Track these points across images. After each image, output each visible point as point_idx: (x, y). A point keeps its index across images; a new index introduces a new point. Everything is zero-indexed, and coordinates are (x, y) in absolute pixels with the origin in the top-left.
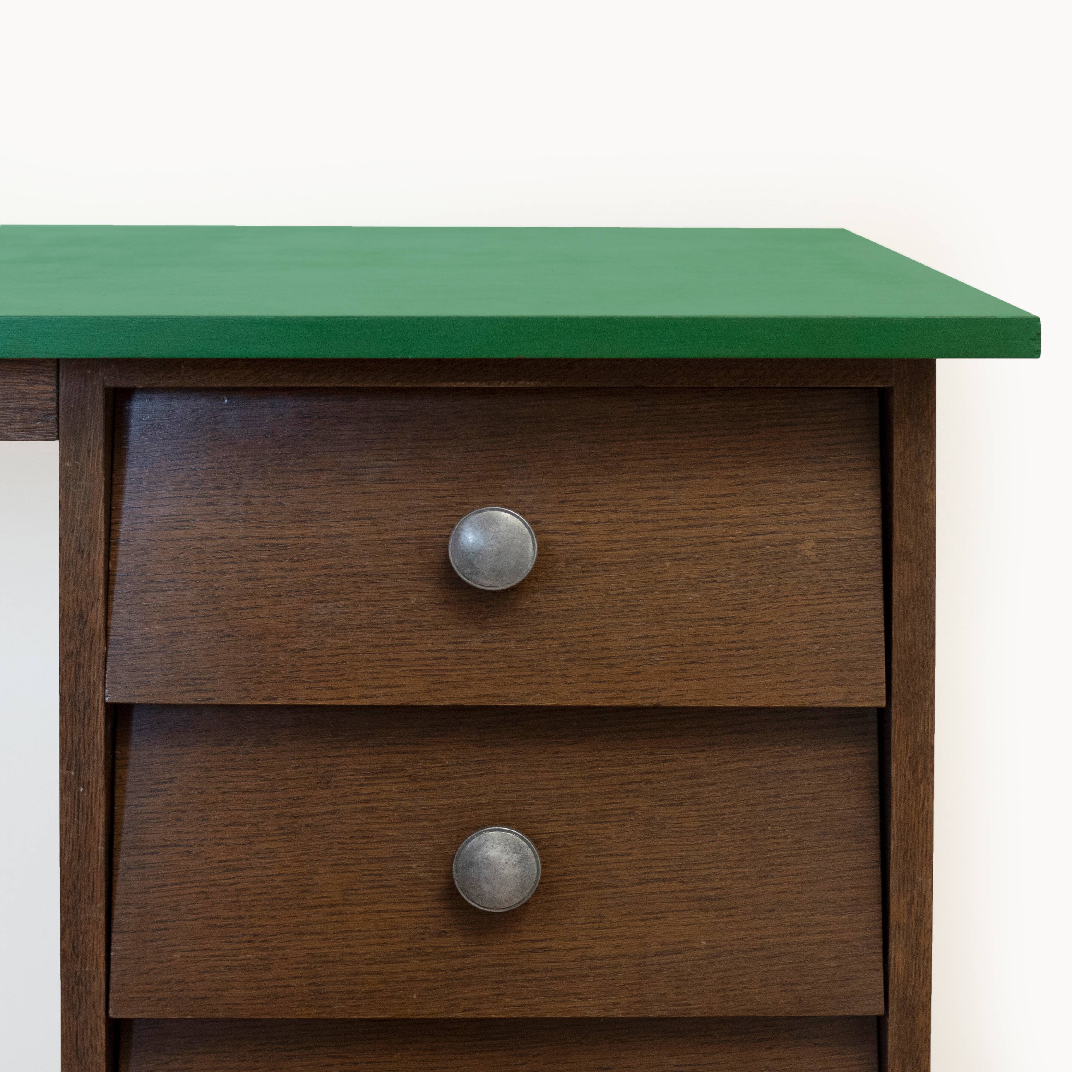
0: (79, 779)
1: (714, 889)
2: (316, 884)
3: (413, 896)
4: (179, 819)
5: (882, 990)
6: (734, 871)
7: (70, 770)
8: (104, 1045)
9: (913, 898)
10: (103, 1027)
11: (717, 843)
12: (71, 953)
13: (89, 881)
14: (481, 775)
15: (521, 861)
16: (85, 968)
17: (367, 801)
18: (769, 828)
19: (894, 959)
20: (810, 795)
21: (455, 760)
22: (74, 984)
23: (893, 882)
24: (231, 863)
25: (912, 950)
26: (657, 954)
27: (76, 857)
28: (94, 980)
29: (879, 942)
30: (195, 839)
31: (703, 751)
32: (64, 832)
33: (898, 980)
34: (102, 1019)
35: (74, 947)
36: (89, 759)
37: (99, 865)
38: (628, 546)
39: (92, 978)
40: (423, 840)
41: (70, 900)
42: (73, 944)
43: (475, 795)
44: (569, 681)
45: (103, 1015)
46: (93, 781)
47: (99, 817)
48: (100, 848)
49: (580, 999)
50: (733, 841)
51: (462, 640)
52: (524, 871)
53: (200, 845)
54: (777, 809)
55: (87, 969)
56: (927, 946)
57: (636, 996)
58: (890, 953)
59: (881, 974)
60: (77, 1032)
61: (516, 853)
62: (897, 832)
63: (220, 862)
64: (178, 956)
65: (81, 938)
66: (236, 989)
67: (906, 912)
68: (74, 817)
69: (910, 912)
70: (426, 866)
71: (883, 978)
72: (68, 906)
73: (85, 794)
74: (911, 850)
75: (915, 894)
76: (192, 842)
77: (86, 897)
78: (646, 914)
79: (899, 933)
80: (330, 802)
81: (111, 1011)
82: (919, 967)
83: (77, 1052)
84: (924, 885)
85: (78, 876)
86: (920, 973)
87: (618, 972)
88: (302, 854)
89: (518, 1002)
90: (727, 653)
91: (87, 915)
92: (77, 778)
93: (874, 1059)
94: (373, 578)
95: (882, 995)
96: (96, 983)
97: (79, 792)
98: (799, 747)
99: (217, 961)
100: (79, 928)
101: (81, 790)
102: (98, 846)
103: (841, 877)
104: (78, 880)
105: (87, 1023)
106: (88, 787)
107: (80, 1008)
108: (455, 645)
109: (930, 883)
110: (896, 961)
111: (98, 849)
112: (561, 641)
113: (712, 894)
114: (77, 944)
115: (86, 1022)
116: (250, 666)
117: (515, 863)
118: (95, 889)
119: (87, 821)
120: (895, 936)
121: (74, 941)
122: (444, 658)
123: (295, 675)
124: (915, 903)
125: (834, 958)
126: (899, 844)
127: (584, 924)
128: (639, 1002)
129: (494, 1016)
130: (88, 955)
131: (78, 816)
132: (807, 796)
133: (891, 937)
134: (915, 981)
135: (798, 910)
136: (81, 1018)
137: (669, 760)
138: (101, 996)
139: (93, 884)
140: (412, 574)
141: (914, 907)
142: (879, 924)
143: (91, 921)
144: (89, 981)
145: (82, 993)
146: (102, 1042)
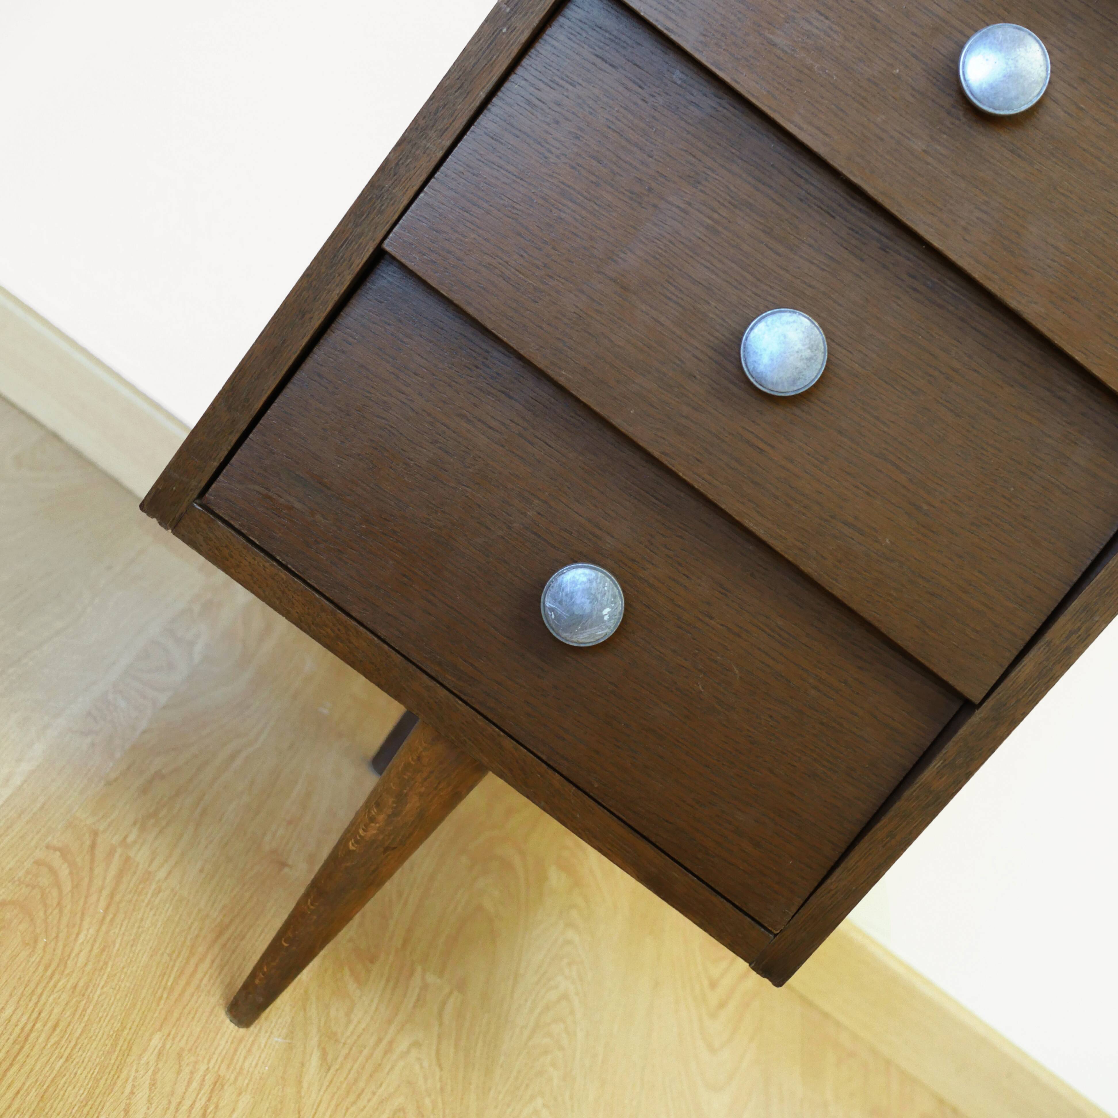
0: (508, 19)
1: (929, 504)
2: (626, 261)
3: (693, 329)
4: (557, 122)
5: (992, 685)
6: (957, 502)
7: (508, 6)
8: (360, 266)
9: (1079, 629)
10: (371, 250)
11: (963, 469)
12: (392, 168)
13: (452, 116)
14: (824, 270)
15: (809, 359)
16: (394, 188)
17: (717, 222)
18: (1012, 489)
19: (1023, 667)
20: (1064, 488)
21: (812, 242)
22: (374, 196)
23: (1076, 604)
24: (572, 192)
25: (1042, 670)
26: (845, 523)
27: (457, 87)
28: (393, 204)
29: (1020, 645)
30: (558, 149)
31: (1012, 386)
32: (462, 59)
33: (1012, 685)
34: (375, 242)
35: (397, 164)
36: (530, 8)
37: (470, 107)
38: (1104, 159)
39: (392, 202)
40: (736, 288)
41: (424, 121)
42: (399, 161)
43: (805, 283)
44: (968, 238)
45: (377, 241)
46: (519, 30)
47: (501, 66)
48: (481, 93)
49: (758, 512)
50: (976, 478)
51: (909, 135)
52: (805, 369)
53: (558, 157)
54: (1031, 478)
55: (394, 191)
56: (1056, 675)
57: (803, 543)
58: (1024, 659)
59: (1001, 671)
60: (347, 239)
61: (811, 350)
62: (1114, 567)
63: (563, 183)
64: (473, 236)
65: (409, 161)
66: (498, 298)
67: (1064, 636)
68: (481, 50)
69: (1067, 638)
70: (722, 311)
71: (1000, 675)
72: (419, 125)
73: (504, 36)
74: (1112, 589)
75: (1083, 627)
76: (553, 150)
77: (439, 128)
78: (862, 484)
79: (1044, 649)
80: (687, 199)
81: (387, 241)
82: (1036, 688)
83: (335, 256)
84: (1097, 625)
85: (446, 105)
86: (1033, 693)
87: (804, 514)
88: (632, 226)
89: (709, 477)
90: (1109, 313)
91: (429, 144)
92: (508, 17)
93: (932, 738)
94: (878, 26)
95: (989, 688)
96: (393, 207)
97: (501, 30)
98: (1088, 442)
99: (500, 264)
100: (413, 150)
101: (504, 30)
102: (481, 90)
103: (1034, 572)
104: (444, 108)
105: (360, 238)
106: (512, 32)
107: (364, 220)
108: (900, 136)
109: (1102, 628)
110: (1023, 670)
111: (479, 93)
112: (987, 199)
113: (925, 507)
114: (403, 163)
115: (361, 235)
116: (722, 25)
117: (804, 357)
118: (451, 127)
119: (488, 62)
120: (1040, 648)
121: (401, 159)
122: (882, 140)
123: (752, 61)
124: (1077, 635)
125: (977, 632)
126: (1107, 578)
127: (808, 454)
128: (801, 549)
129: (681, 474)
130: (403, 180)
131: (484, 52)
132: (1063, 487)
133: (1036, 648)
134: (1023, 697)
135: (980, 572)
136: (359, 230)
137: (978, 372)
138: (388, 223)
139: (454, 121)
140: (913, 46)
141: (1074, 637)
142: (1033, 632)
143: (428, 152)
144: (388, 203)
145: (375, 208)
146: (360, 263)
